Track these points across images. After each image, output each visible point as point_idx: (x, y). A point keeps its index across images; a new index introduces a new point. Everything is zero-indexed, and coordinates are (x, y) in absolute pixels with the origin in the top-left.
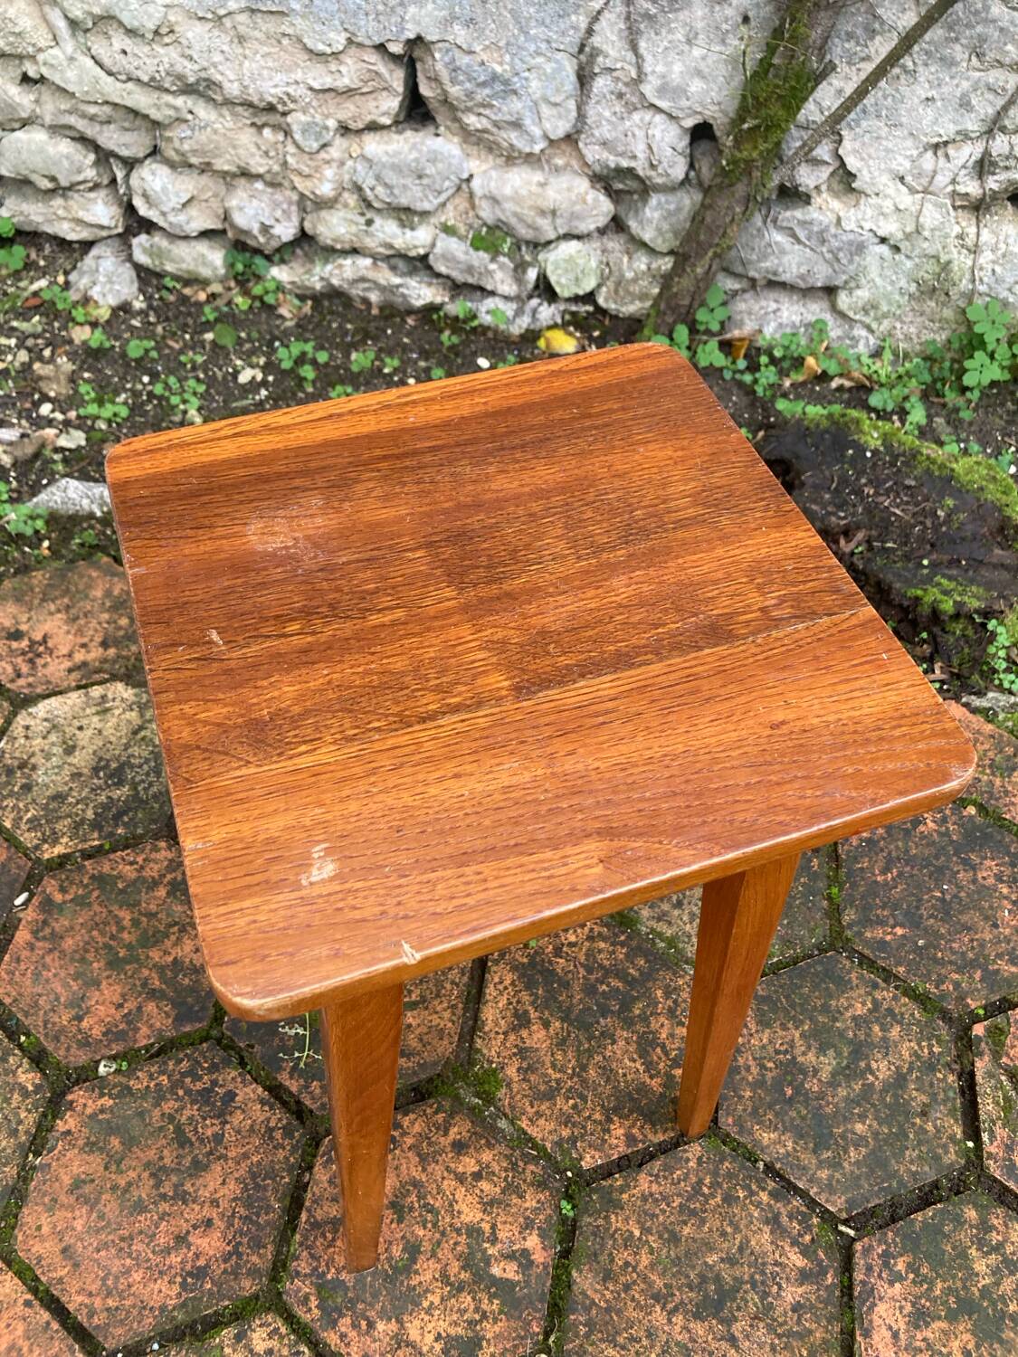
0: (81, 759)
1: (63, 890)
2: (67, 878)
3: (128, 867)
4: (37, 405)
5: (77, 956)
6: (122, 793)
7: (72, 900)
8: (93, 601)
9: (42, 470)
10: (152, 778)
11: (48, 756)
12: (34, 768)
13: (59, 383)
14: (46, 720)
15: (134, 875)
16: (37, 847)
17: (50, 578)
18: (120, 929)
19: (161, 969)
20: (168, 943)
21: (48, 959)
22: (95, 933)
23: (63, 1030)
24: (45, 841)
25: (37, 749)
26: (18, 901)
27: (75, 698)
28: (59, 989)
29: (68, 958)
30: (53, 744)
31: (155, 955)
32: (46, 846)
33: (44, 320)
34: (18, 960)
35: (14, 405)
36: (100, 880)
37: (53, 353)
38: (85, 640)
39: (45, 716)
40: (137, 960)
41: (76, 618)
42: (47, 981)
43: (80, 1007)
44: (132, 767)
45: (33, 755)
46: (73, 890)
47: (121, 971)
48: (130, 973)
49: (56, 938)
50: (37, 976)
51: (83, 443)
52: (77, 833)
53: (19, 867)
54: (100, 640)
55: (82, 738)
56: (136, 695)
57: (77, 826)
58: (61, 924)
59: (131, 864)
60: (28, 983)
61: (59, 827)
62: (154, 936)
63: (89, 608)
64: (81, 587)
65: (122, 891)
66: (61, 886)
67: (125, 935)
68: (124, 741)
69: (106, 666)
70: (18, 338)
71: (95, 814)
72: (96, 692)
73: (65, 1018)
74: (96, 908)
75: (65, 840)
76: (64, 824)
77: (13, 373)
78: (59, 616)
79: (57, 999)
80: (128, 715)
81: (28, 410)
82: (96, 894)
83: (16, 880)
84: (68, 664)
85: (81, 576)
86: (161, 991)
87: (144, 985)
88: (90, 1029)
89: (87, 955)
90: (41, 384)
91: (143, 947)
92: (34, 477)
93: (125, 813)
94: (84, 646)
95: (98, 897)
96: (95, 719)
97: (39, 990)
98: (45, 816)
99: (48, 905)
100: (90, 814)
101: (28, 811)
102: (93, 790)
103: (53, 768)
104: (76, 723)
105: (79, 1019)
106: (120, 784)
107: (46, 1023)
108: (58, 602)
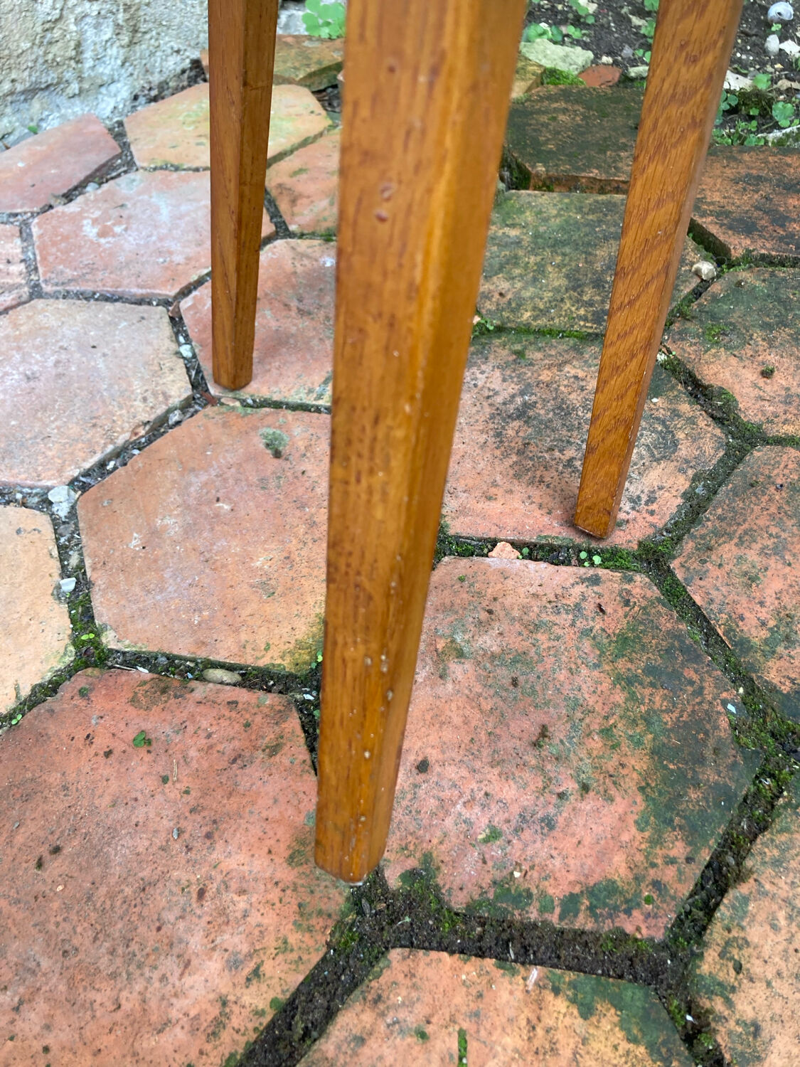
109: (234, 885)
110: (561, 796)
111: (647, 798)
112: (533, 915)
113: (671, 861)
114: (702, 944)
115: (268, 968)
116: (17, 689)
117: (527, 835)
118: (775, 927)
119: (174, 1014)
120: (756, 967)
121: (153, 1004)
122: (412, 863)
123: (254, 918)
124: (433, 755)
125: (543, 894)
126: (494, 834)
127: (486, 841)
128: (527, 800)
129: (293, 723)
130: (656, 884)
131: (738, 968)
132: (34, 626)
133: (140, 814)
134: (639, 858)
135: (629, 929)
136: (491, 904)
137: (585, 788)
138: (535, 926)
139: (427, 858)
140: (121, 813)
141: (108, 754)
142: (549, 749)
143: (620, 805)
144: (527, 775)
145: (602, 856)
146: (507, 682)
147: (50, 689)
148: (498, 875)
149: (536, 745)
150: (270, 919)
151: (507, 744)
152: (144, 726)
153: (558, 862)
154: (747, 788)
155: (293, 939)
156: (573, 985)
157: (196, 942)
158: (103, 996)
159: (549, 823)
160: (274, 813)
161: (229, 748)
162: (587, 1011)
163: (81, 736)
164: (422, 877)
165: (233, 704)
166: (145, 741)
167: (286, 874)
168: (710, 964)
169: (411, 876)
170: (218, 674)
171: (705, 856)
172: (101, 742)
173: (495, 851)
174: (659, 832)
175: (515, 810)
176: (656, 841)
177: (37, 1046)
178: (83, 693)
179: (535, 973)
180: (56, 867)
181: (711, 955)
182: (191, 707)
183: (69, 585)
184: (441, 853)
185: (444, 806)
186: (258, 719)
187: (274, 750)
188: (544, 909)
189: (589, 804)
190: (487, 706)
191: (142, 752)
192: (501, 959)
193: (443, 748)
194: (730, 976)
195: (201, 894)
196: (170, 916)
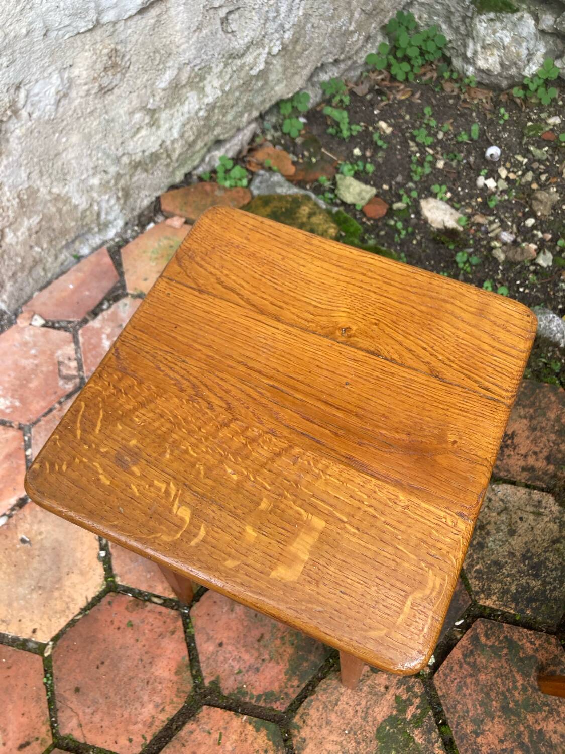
0: (517, 543)
1: (486, 636)
2: (491, 629)
3: (529, 644)
4: (526, 216)
5: (485, 690)
6: (536, 584)
7: (490, 647)
8: (548, 420)
9: (520, 273)
10: (556, 584)
11: (498, 530)
12: (488, 534)
13: (545, 206)
14: (502, 500)
15: (531, 653)
16: (477, 593)
17: (525, 388)
18: (515, 688)
19: (532, 732)
20: (540, 716)
21: (468, 680)
22: (499, 680)
23: (465, 735)
24: (483, 592)
25: (493, 520)
26: (458, 624)
27: (522, 492)
28: (470, 706)
29: (479, 687)
30: (503, 522)
31: (530, 718)
32: (482, 596)
33: (551, 152)
34: (451, 670)
35: (512, 209)
36: (511, 644)
37: (547, 180)
38: (537, 450)
39: (502, 497)
40: (519, 716)
41: (534, 429)
42: (465, 695)
43: (479, 726)
44: (547, 568)
45: (489, 523)
46: (493, 639)
47: (508, 718)
48: (512, 722)
49: (476, 669)
50: (459, 688)
51: (551, 264)
52: (502, 597)
53: (463, 600)
54: (546, 454)
55: (522, 527)
56: (560, 512)
57: (505, 592)
58: (481, 660)
59: (532, 643)
60: (454, 688)
61: (494, 586)
62: (533, 705)
63: (544, 425)
64: (543, 405)
65: (521, 660)
66: (486, 632)
67: (516, 694)
68: (546, 545)
69: (546, 478)
70: (529, 160)
71: (517, 590)
72: (537, 495)
73: (469, 728)
74: (503, 660)
75: (494, 598)
76: (496, 586)
77: (517, 184)
78: (525, 421)
79: (467, 712)
80: (551, 525)
81: (520, 218)
82: (505, 651)
83: (460, 609)
84: (522, 463)
85: (545, 396)
86: (527, 747)
87: (520, 735)
88: (481, 746)
89: (491, 693)
90: (534, 202)
91: (525, 709)
92: (512, 275)
93: (535, 601)
94: (535, 453)
95: (506, 655)
96: (532, 517)
97: (458, 697)
98: (487, 573)
99: (475, 639)
100: (513, 588)
101: (478, 563)
102: (519, 572)
103: (500, 540)
104: (519, 513)
105: (477, 736)
106: (536, 576)
107: (458, 724)
108: (527, 410)
109: (158, 680)
110: (263, 660)
111: (290, 665)
112: (247, 700)
113: (292, 686)
114: (296, 713)
115: (167, 708)
116: (87, 598)
117: (250, 673)
118: (318, 711)
119: (139, 720)
120: (309, 722)
121: (133, 716)
122: (213, 678)
123: (164, 692)
124: (225, 641)
125: (251, 693)
126: (239, 672)
127: (238, 673)
128: (252, 661)
129: (180, 623)
130: (286, 694)
131: (304, 722)
132: (92, 572)
133: (129, 652)
134: (283, 684)
135: (275, 707)
136: (235, 695)
137: (271, 659)
138: (246, 703)
139: (218, 677)
140: (122, 652)
141: (119, 629)
142: (262, 643)
143: (282, 664)
144: (253, 652)
145: (272, 683)
146: (253, 615)
147: (97, 599)
148: (240, 685)
149: (259, 641)
150: (168, 693)
151: (249, 639)
152: (131, 619)
153: (258, 683)
154: (323, 663)
155: (175, 699)
156: (255, 722)
157: (146, 698)
158: (117, 712)
159: (257, 669)
160: (171, 656)
161: (158, 630)
162: (258, 730)
163: (109, 620)
164: (216, 683)
165: (160, 613)
166: (130, 625)
167: (174, 678)
168: (296, 720)
169: (212, 682)
170: (155, 600)
171: (303, 685)
172: (116, 624)
173: (239, 677)
174: (291, 676)
175: (248, 664)
176: (289, 679)
177: (99, 725)
178: (110, 603)
179: (245, 717)
180: (103, 669)
181: (297, 717)
182: (146, 613)
183: (103, 554)
184: (223, 675)
185: (226, 660)
186: (168, 620)
187: (173, 633)
188: (251, 698)
189: (270, 665)
190: (245, 624)
191: (130, 629)
192: (236, 711)
193: (228, 638)
194: (301, 724)
195: (148, 682)
196: (138, 689)
